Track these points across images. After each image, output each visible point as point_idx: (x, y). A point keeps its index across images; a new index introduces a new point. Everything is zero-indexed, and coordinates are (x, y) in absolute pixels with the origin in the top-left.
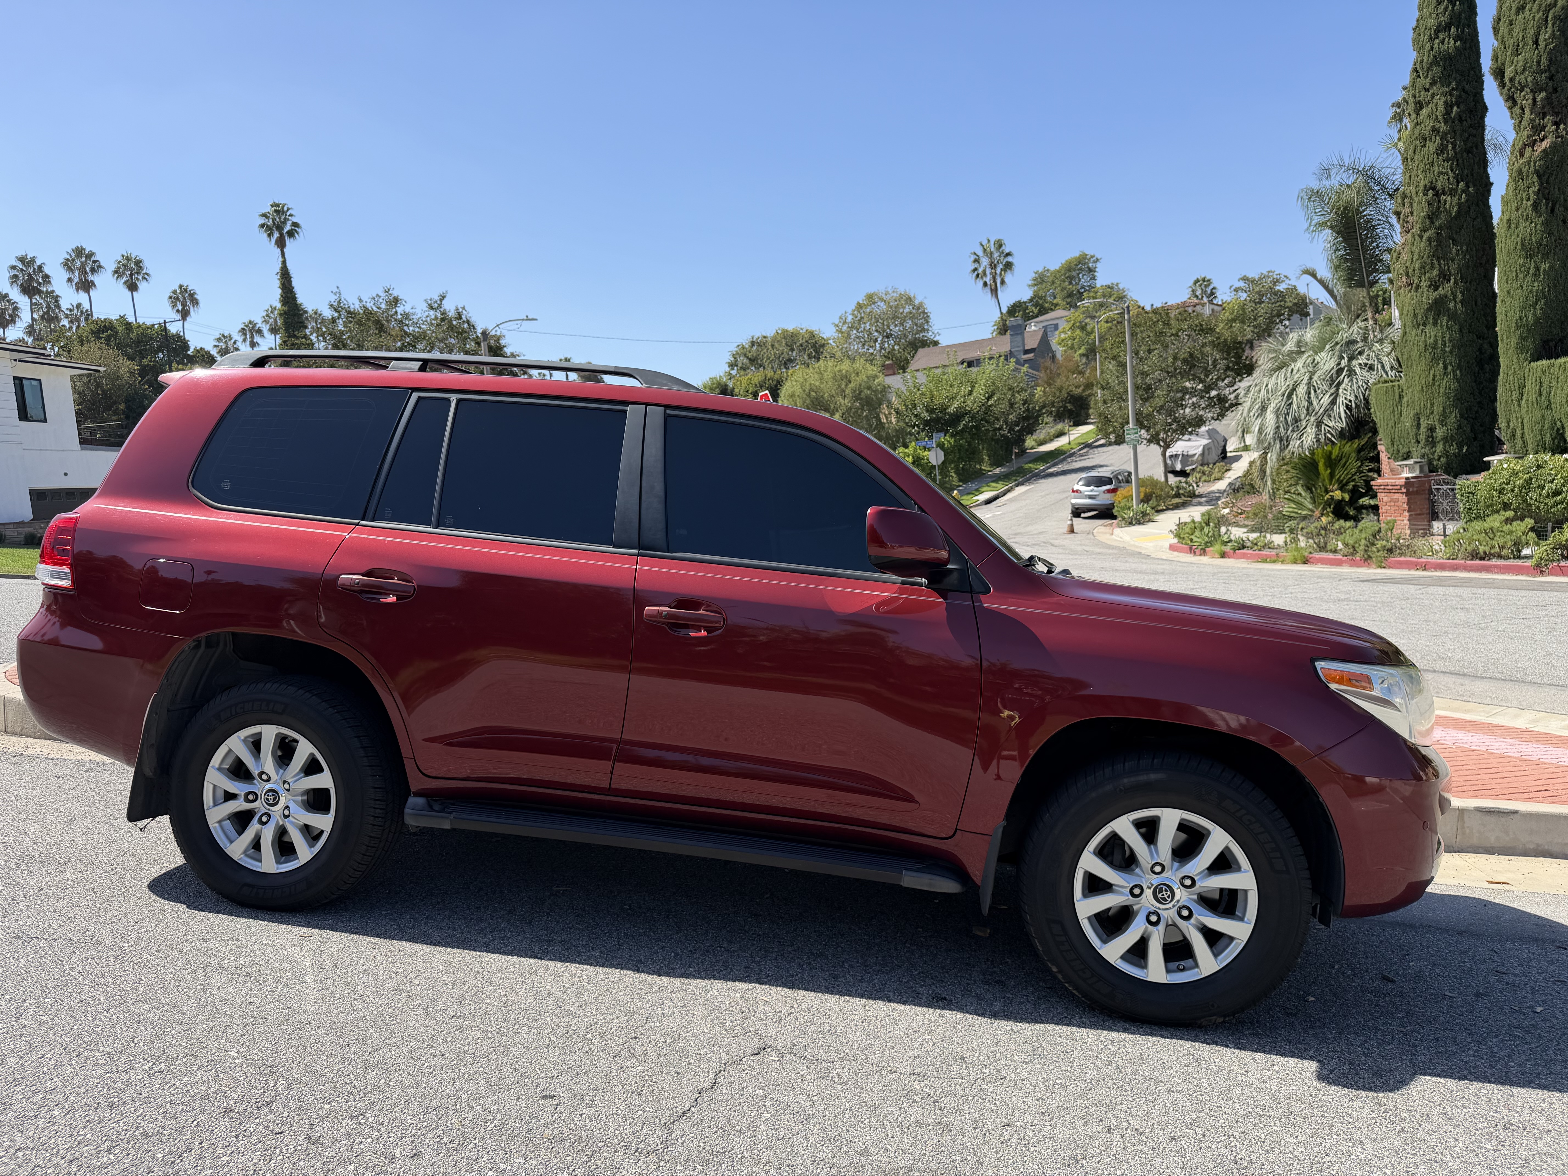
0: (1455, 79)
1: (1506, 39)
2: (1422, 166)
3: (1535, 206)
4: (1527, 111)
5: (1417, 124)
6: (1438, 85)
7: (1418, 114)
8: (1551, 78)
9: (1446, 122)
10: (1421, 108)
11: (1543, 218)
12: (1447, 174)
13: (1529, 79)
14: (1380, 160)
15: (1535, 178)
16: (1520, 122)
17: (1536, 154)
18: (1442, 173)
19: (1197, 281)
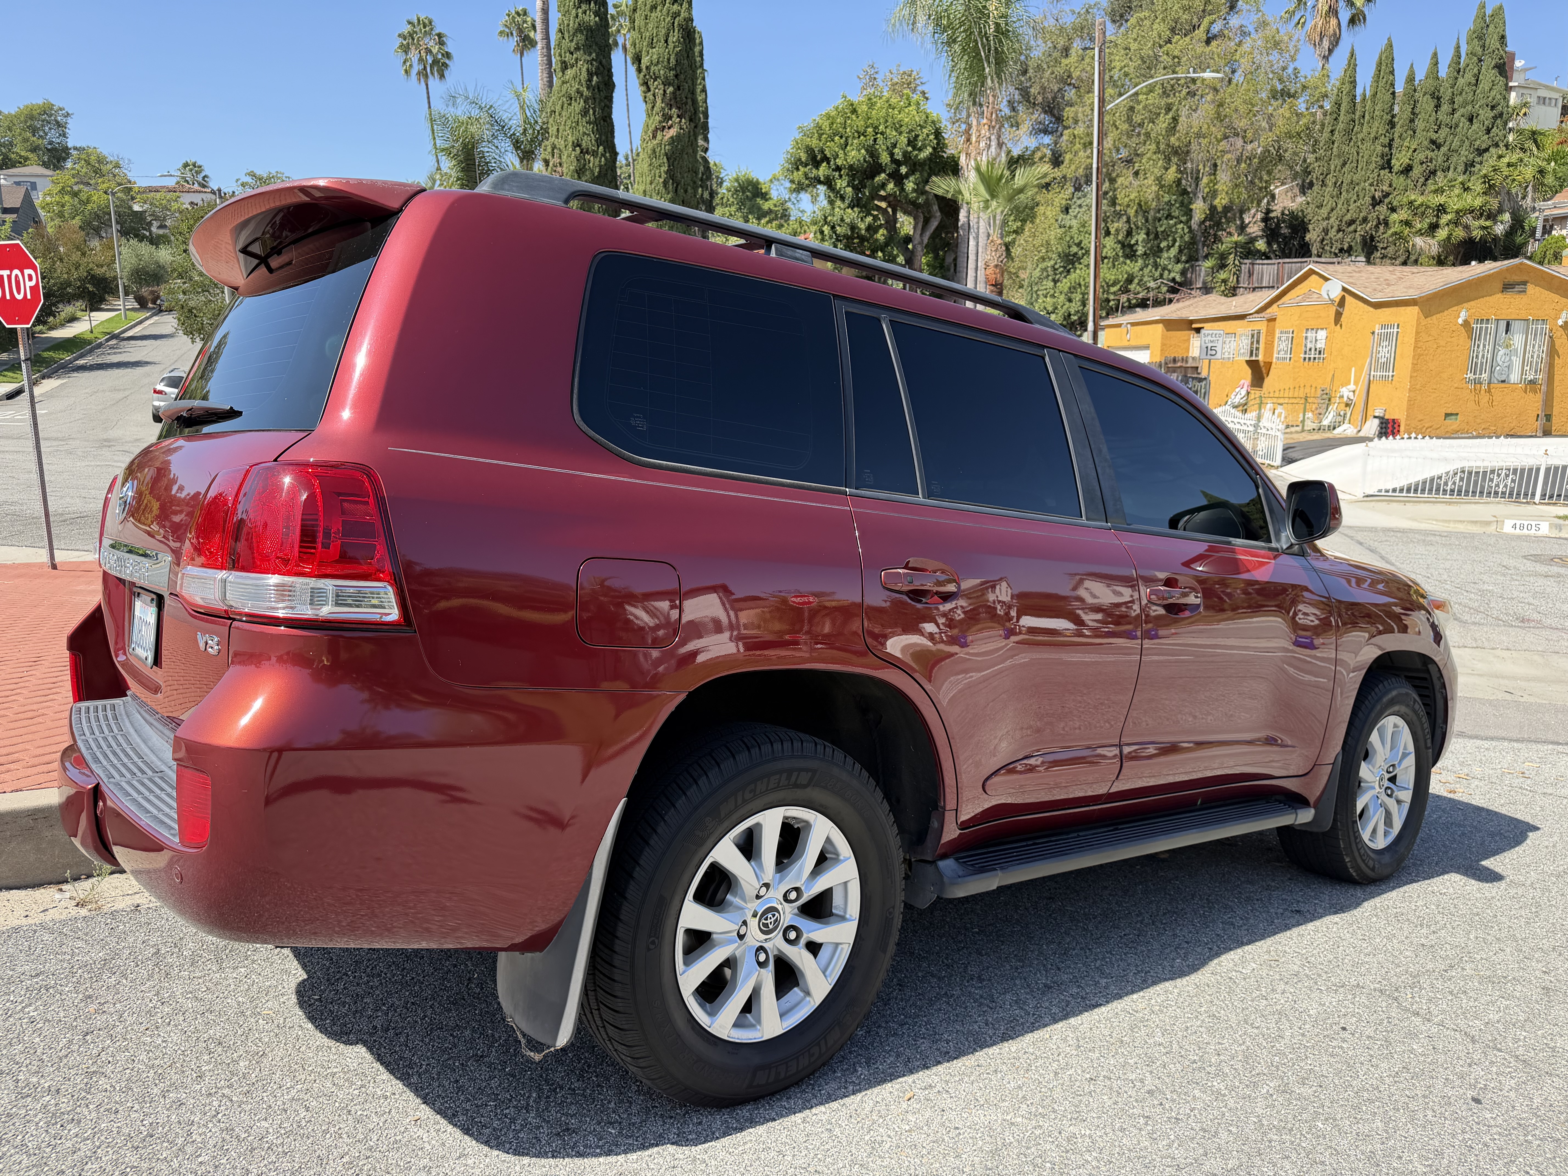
0: (595, 51)
1: (642, 30)
2: (569, 123)
3: (665, 183)
4: (659, 101)
5: (563, 83)
6: (582, 52)
7: (563, 73)
8: (676, 76)
9: (588, 88)
10: (566, 68)
11: (669, 196)
12: (589, 135)
13: (662, 72)
14: (500, 102)
15: (665, 160)
16: (653, 107)
17: (666, 138)
18: (584, 133)
19: (186, 165)
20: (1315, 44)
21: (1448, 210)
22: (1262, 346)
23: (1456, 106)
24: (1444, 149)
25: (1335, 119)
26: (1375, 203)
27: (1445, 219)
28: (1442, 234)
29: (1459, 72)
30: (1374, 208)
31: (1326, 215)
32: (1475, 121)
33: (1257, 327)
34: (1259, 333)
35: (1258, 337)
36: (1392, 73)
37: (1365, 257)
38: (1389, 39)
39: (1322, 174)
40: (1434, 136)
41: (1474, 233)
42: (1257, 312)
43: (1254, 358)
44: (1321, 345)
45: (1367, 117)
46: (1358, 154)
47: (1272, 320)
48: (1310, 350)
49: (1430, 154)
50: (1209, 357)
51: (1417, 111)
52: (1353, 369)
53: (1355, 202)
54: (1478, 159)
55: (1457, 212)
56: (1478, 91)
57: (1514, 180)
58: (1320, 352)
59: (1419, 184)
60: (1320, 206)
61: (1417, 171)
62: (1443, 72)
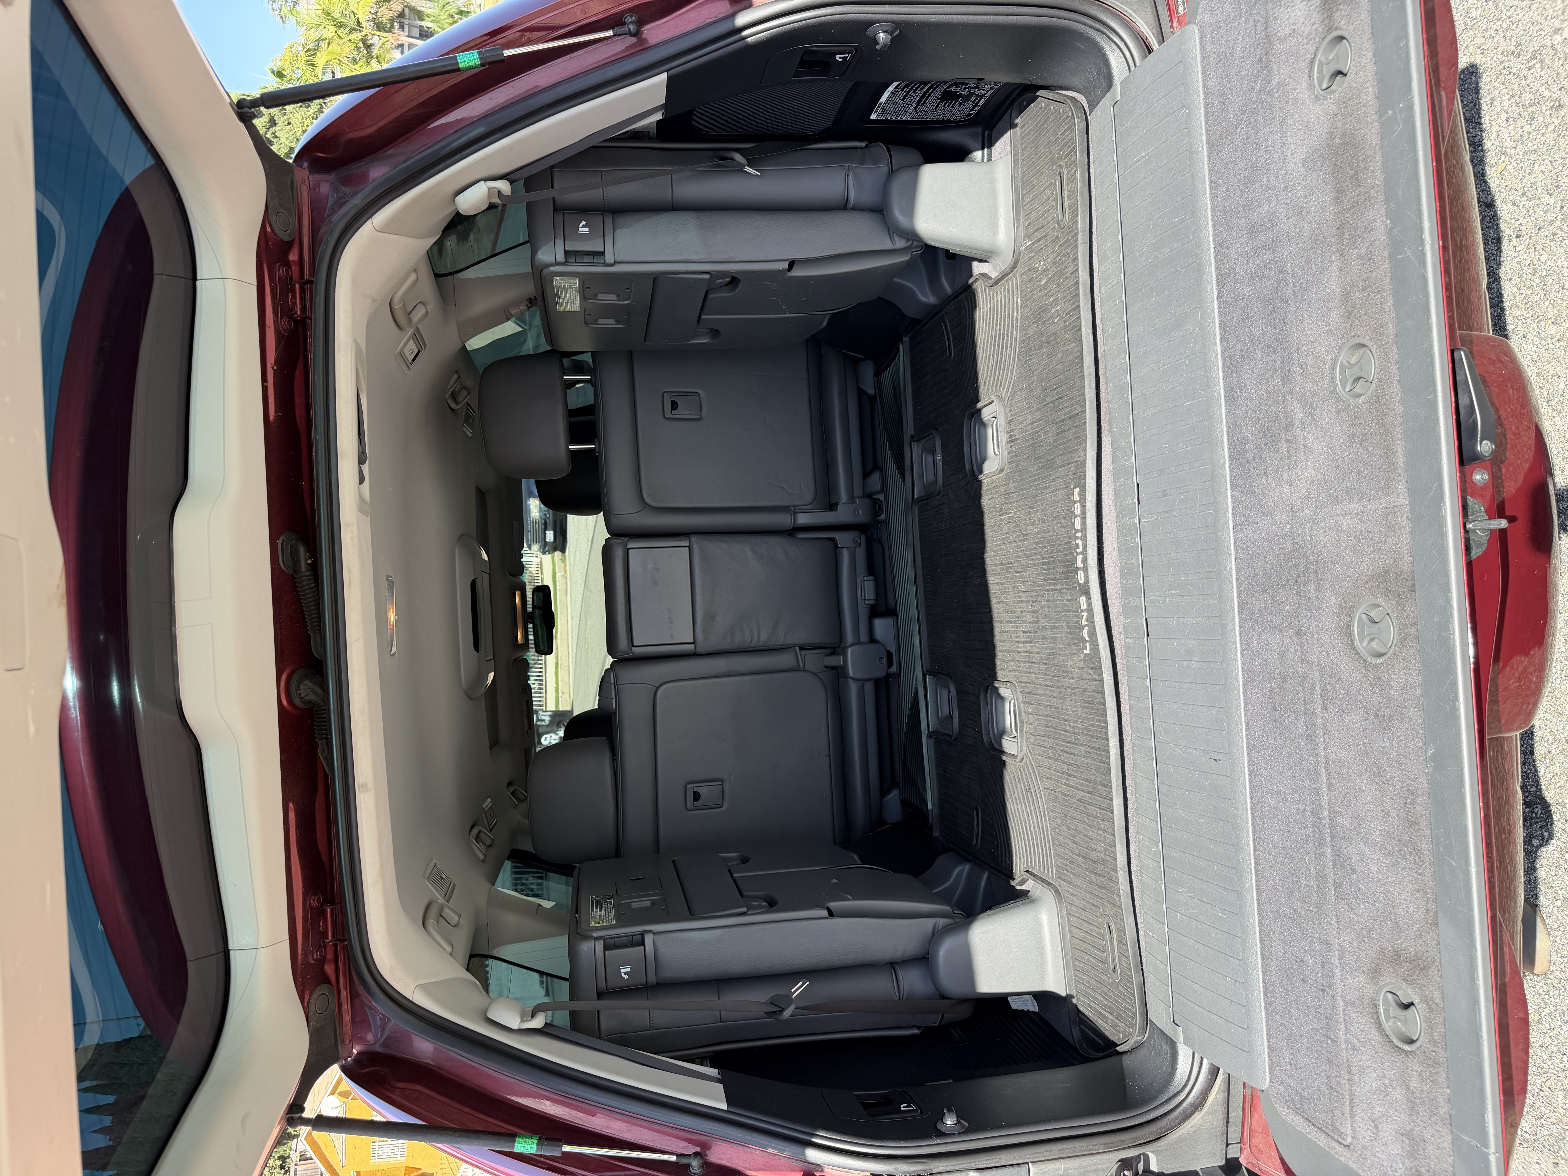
62: (110, 1099)
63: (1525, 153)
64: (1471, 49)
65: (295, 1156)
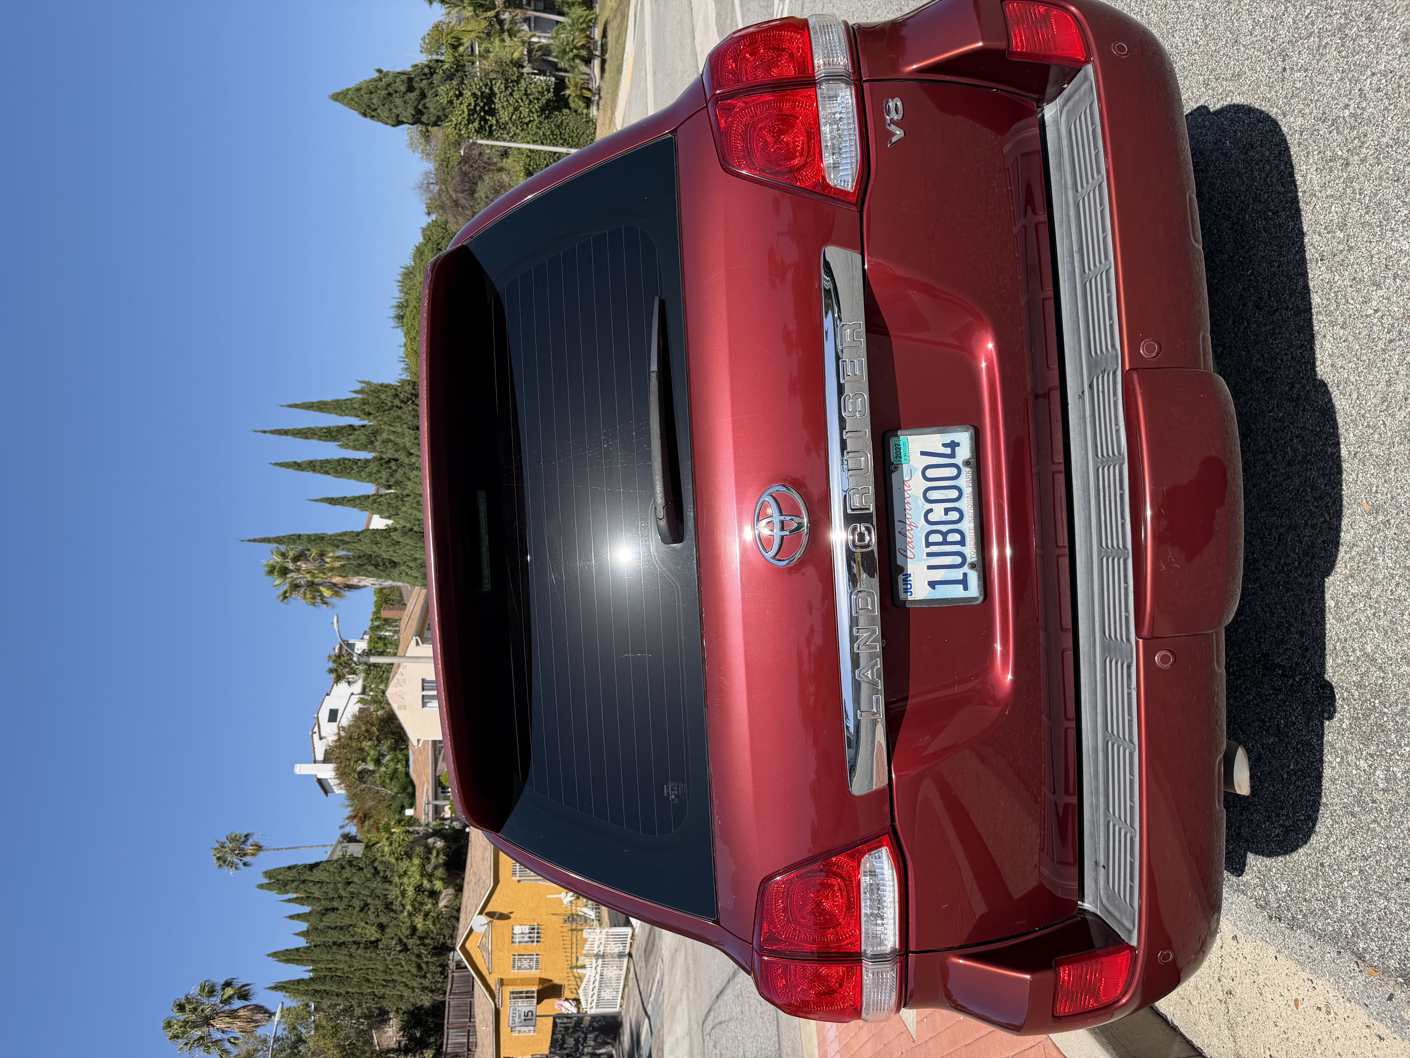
20: (256, 1027)
21: (420, 883)
22: (525, 989)
23: (336, 896)
24: (369, 900)
25: (328, 994)
26: (405, 949)
27: (426, 884)
28: (438, 885)
29: (309, 897)
30: (409, 950)
31: (410, 990)
32: (351, 880)
33: (507, 995)
34: (513, 993)
35: (517, 993)
36: (297, 949)
37: (450, 952)
38: (269, 955)
39: (373, 1000)
40: (358, 909)
41: (441, 861)
42: (494, 999)
43: (535, 995)
44: (526, 929)
45: (331, 966)
46: (361, 969)
47: (502, 982)
48: (530, 937)
49: (372, 910)
50: (534, 1017)
51: (333, 925)
52: (548, 896)
53: (402, 966)
54: (382, 874)
55: (422, 876)
56: (328, 881)
57: (403, 840)
58: (533, 929)
59: (395, 916)
60: (401, 997)
61: (384, 919)
62: (306, 909)
63: (1327, 197)
64: (1296, 111)
65: (452, 965)
